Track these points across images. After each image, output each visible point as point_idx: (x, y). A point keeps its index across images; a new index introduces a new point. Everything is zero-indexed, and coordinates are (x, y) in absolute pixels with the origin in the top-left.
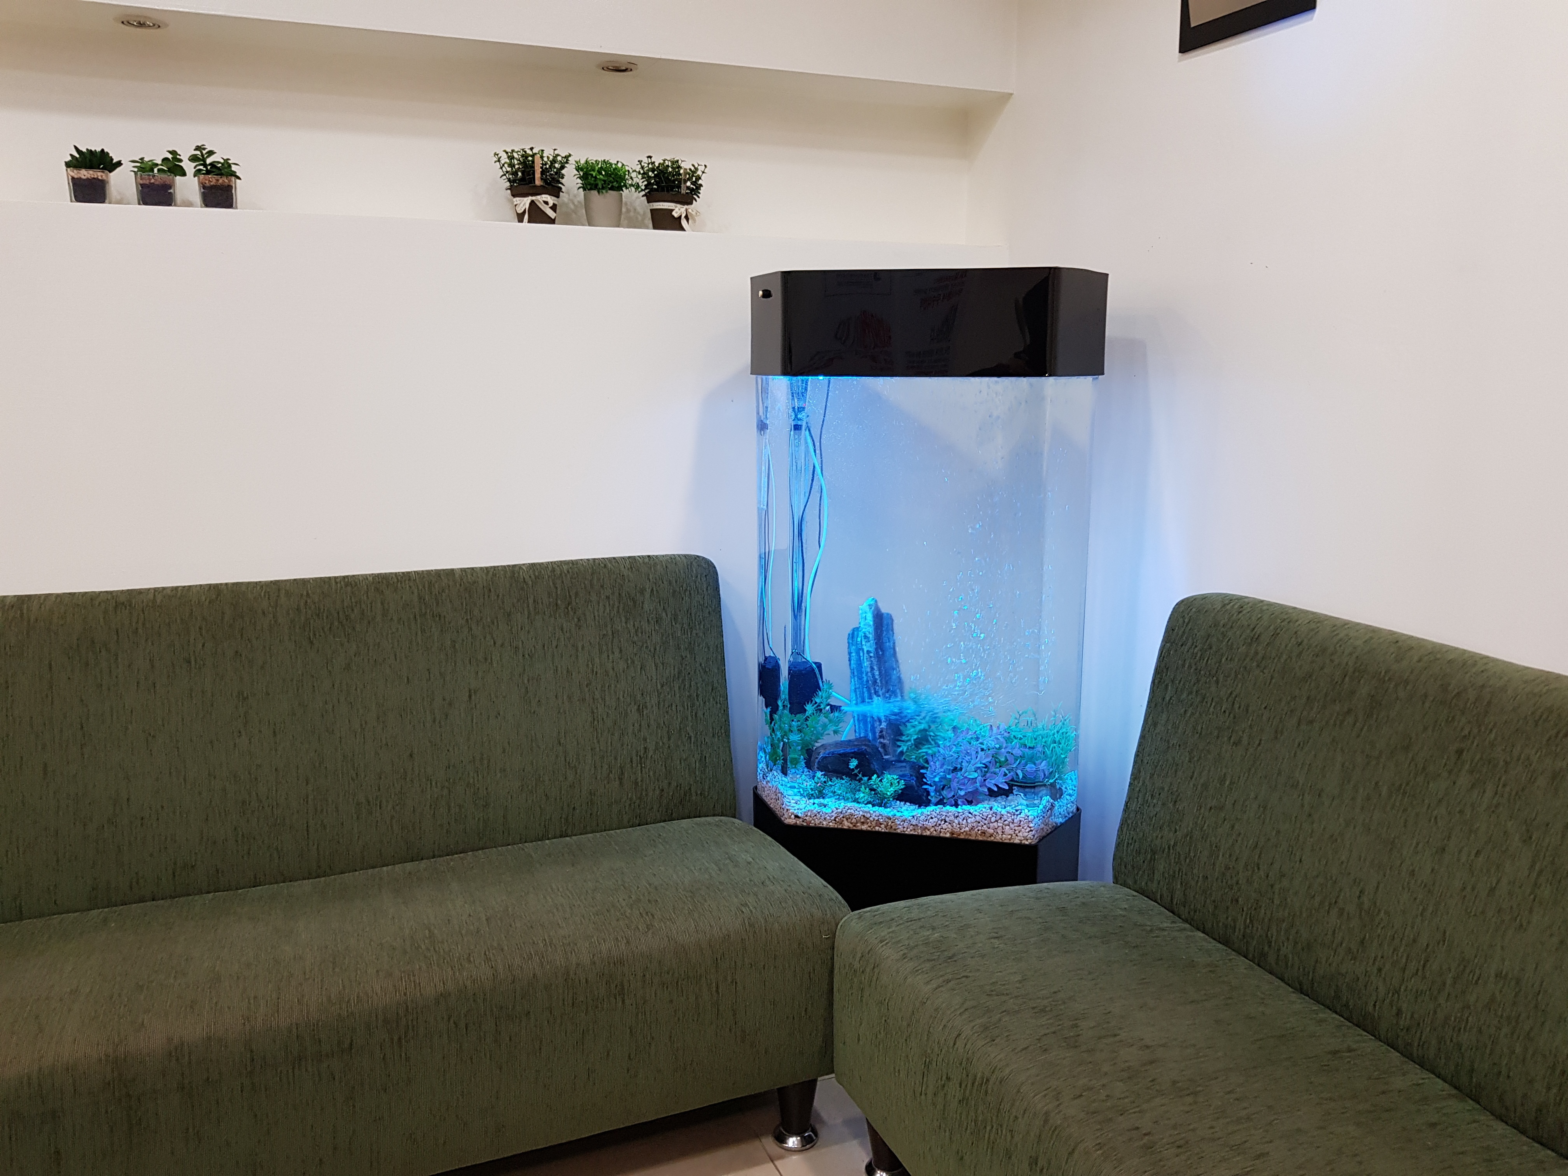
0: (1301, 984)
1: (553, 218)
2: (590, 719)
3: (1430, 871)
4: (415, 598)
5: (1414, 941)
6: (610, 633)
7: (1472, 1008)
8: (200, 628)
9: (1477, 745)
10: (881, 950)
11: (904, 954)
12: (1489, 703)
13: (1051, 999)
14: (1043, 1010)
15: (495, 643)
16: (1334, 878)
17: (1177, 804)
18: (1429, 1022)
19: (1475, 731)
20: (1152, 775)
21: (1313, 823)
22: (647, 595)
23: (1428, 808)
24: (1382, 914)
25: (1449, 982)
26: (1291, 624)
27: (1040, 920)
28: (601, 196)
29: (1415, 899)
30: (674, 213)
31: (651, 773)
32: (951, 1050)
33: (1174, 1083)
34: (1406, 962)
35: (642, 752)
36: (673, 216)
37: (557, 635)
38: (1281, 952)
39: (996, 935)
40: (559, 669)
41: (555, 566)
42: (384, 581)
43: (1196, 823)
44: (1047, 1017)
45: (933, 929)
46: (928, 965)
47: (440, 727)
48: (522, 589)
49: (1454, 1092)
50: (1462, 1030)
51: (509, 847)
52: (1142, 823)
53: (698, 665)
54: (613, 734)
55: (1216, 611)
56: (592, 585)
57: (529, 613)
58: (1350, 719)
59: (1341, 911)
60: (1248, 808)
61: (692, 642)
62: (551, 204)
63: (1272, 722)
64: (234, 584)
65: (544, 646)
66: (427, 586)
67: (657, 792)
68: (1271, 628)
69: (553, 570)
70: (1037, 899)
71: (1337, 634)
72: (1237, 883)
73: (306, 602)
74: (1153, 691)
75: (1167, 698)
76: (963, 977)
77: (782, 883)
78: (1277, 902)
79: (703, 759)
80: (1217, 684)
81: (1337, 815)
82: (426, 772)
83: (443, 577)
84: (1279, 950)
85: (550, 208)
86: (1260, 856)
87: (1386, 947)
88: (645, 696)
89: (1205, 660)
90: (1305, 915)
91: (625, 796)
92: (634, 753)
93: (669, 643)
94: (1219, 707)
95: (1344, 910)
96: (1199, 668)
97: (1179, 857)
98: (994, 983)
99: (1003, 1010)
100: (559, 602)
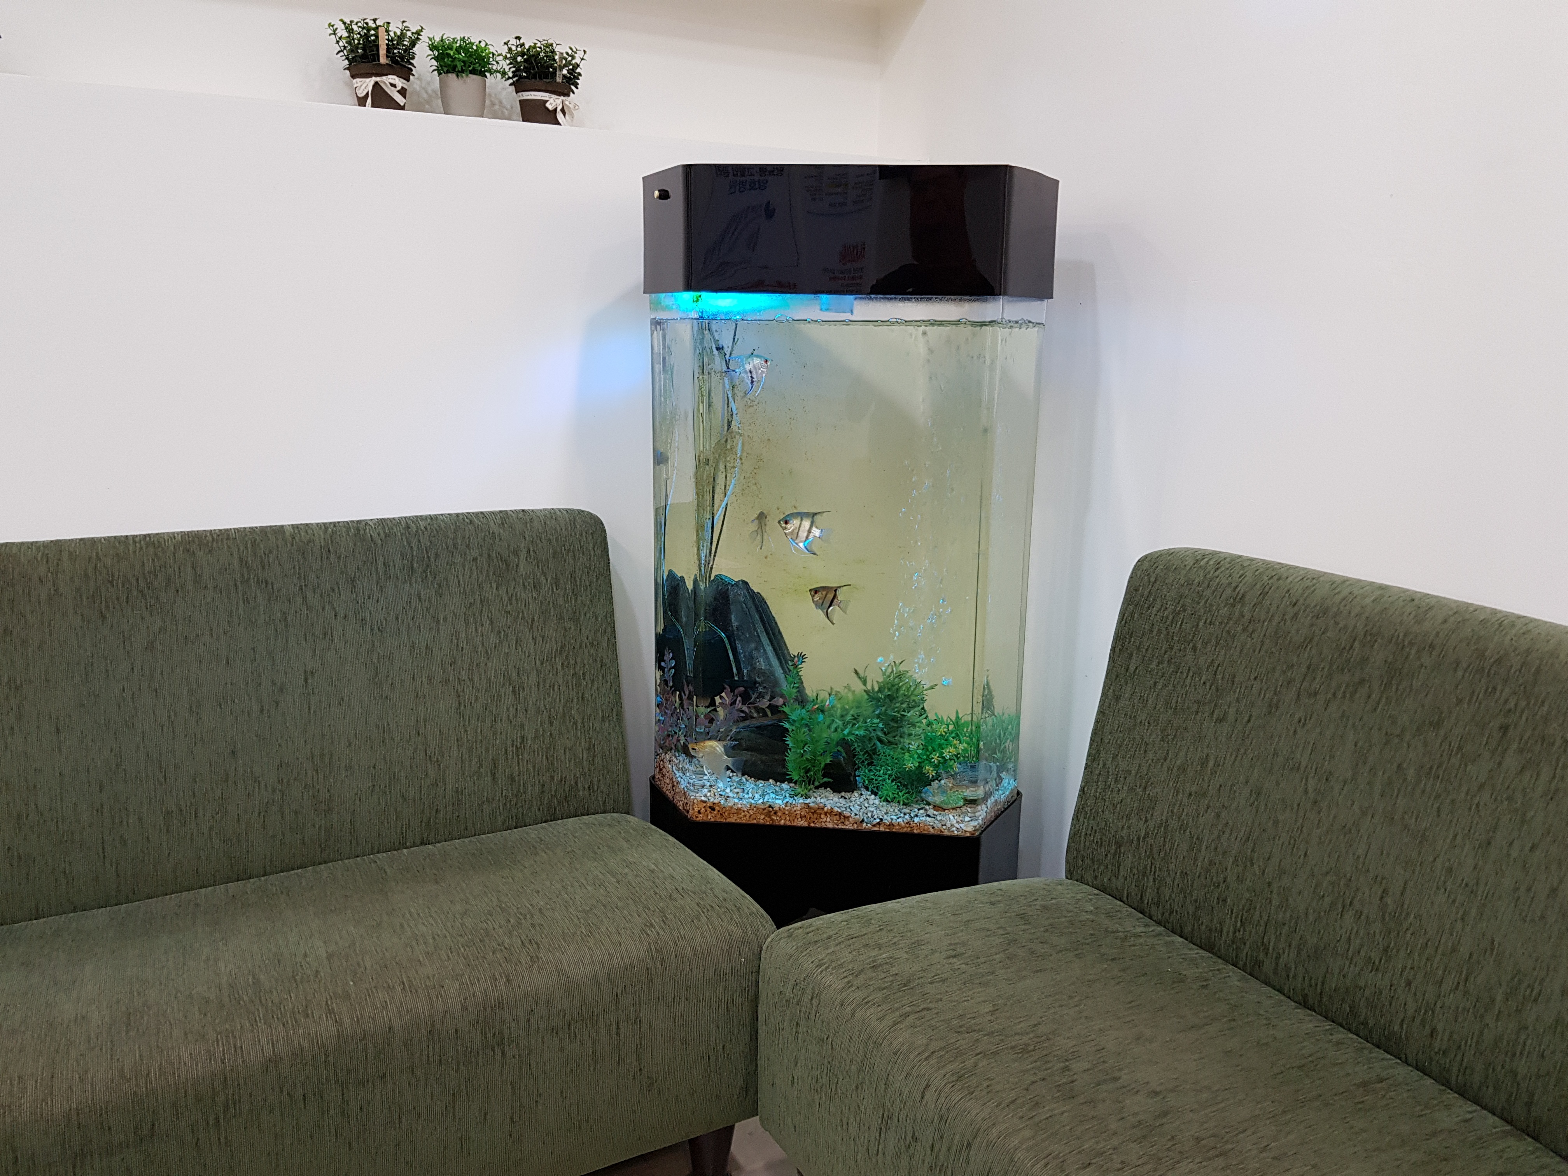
0: (1305, 996)
1: (402, 104)
2: (456, 704)
3: (1471, 868)
4: (236, 562)
5: (1454, 950)
6: (478, 601)
7: (1531, 1028)
9: (1527, 720)
10: (820, 977)
11: (848, 982)
12: (1538, 671)
13: (1031, 1035)
14: (1025, 1050)
15: (336, 615)
16: (1348, 876)
17: (1148, 789)
18: (1474, 1045)
19: (1523, 704)
20: (1115, 757)
21: (1319, 813)
22: (523, 554)
23: (1467, 793)
24: (1411, 919)
25: (1499, 998)
26: (1281, 581)
27: (1001, 932)
28: (460, 81)
29: (1454, 901)
30: (548, 105)
31: (530, 766)
32: (918, 1105)
33: (1198, 1140)
34: (1443, 974)
35: (519, 741)
36: (547, 109)
37: (413, 605)
38: (1281, 960)
39: (954, 953)
40: (417, 645)
42: (196, 541)
43: (1172, 812)
44: (1032, 1059)
45: (880, 947)
46: (880, 995)
47: (269, 717)
48: (369, 549)
49: (1509, 1128)
50: (1517, 1055)
51: (358, 859)
52: (1103, 811)
53: (584, 638)
54: (483, 722)
55: (1188, 568)
56: (455, 545)
57: (379, 578)
58: (1363, 691)
59: (1359, 915)
60: (1237, 794)
61: (578, 611)
62: (399, 88)
63: (1265, 694)
65: (397, 618)
66: (249, 546)
67: (537, 788)
68: (1258, 586)
69: (408, 527)
70: (992, 903)
72: (1225, 881)
73: (96, 566)
74: (1113, 660)
75: (1132, 668)
76: (923, 1009)
77: (692, 895)
78: (1276, 902)
79: (591, 748)
80: (1195, 652)
81: (1350, 802)
82: (252, 772)
83: (269, 536)
84: (1278, 958)
85: (398, 91)
86: (1253, 851)
87: (1416, 958)
88: (521, 675)
89: (1179, 624)
90: (1311, 918)
91: (499, 794)
92: (509, 743)
93: (549, 613)
94: (1197, 679)
95: (1361, 913)
96: (1171, 633)
97: (1151, 850)
98: (961, 1017)
99: (978, 1051)
100: (415, 565)
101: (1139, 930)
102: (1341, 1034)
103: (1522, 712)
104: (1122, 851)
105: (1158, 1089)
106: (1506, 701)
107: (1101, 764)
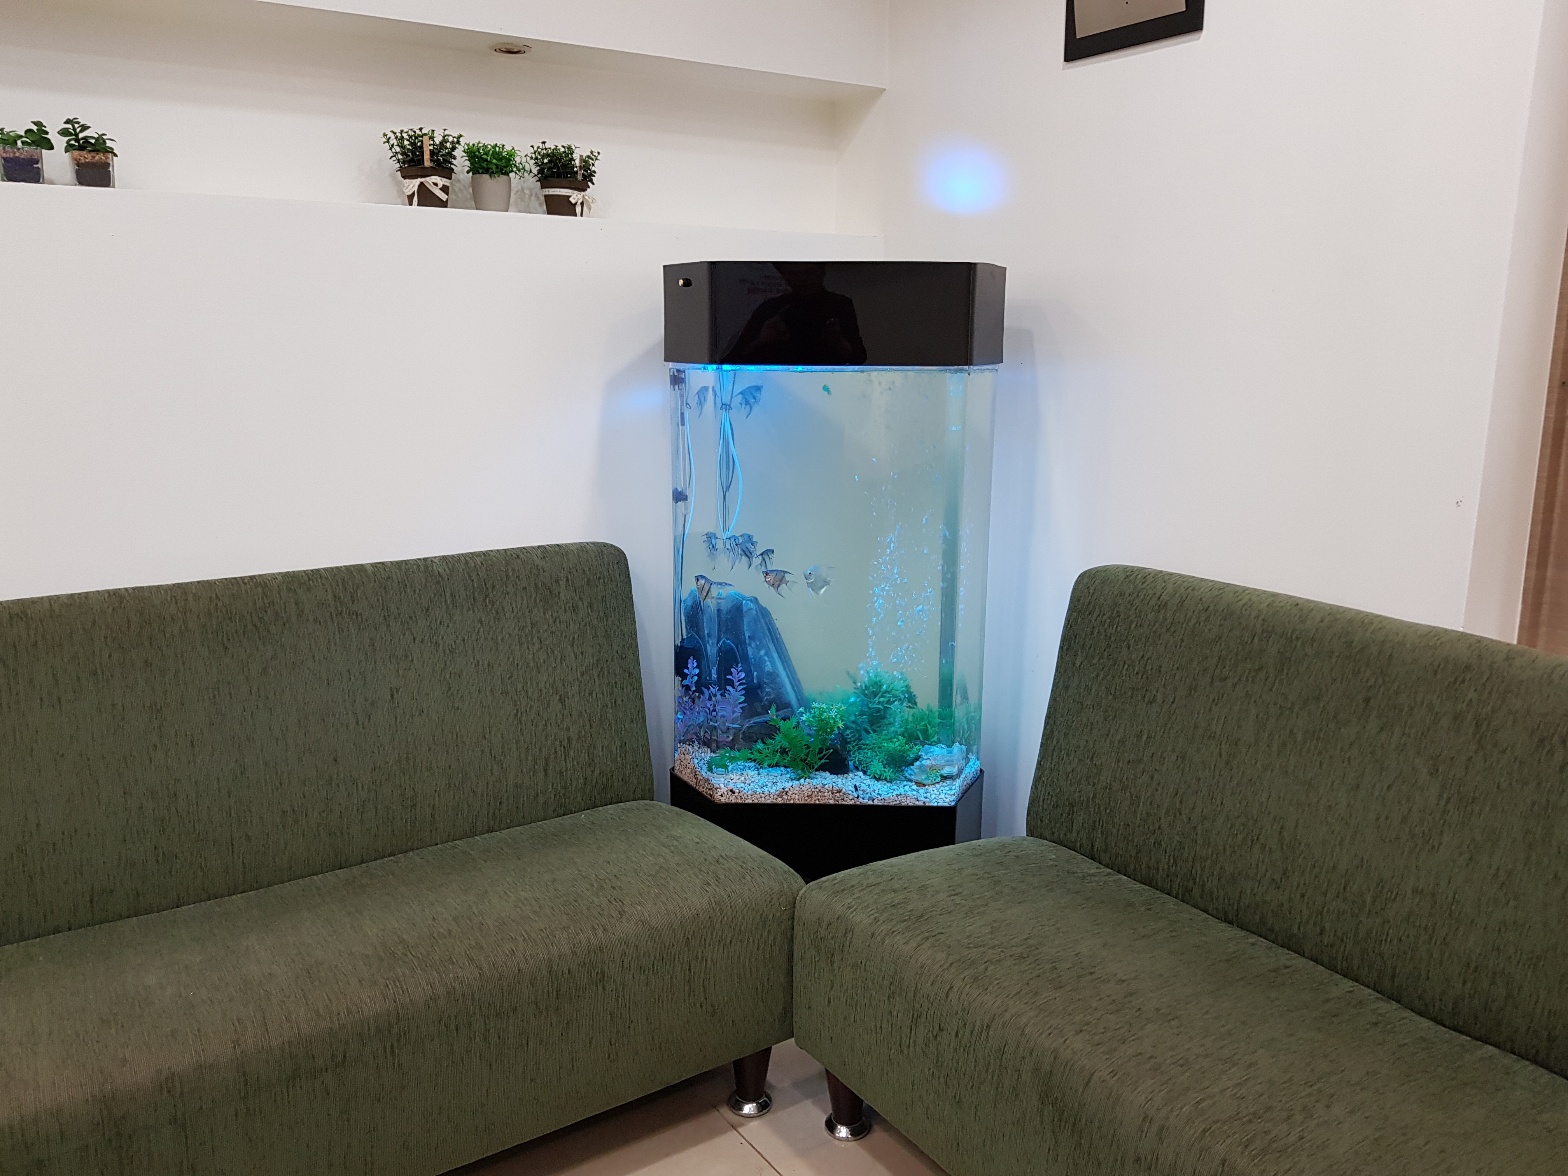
0: (1226, 913)
1: (445, 200)
2: (514, 712)
3: (1346, 805)
4: (330, 597)
5: (1334, 868)
6: (529, 624)
7: (1392, 921)
8: (106, 638)
9: (1383, 694)
10: (851, 917)
11: (876, 918)
12: (1391, 655)
13: (1025, 946)
14: (1022, 957)
15: (414, 639)
16: (1255, 817)
17: (1095, 759)
18: (1352, 938)
19: (1380, 681)
20: (1066, 735)
21: (1231, 769)
22: (562, 583)
23: (1341, 750)
24: (1302, 846)
25: (1369, 900)
26: (1195, 591)
27: (986, 875)
28: (495, 180)
29: (1333, 831)
30: (571, 199)
31: (575, 762)
32: (943, 1002)
33: (1158, 1010)
34: (1327, 886)
35: (566, 741)
36: (570, 202)
37: (476, 629)
38: (1206, 887)
39: (954, 893)
40: (481, 663)
41: (468, 558)
42: (295, 579)
43: (1115, 776)
44: (1027, 963)
45: (895, 891)
46: (903, 926)
47: (363, 728)
48: (438, 582)
49: (1379, 995)
50: (1383, 942)
51: (439, 846)
52: (1058, 780)
53: (615, 653)
54: (537, 726)
55: (1120, 582)
56: (507, 576)
57: (447, 608)
58: (1262, 675)
59: (1264, 846)
60: (1166, 760)
61: (609, 630)
62: (440, 186)
63: (1185, 681)
64: (134, 589)
65: (464, 641)
67: (581, 781)
68: (1177, 595)
69: (467, 563)
70: (976, 855)
71: (1241, 600)
72: (1159, 828)
73: (217, 605)
74: (1062, 658)
75: (1078, 663)
76: (938, 933)
77: (735, 860)
78: (1200, 842)
79: (623, 746)
80: (1129, 649)
81: (1254, 761)
82: (351, 776)
83: (355, 574)
84: (1203, 885)
85: (440, 189)
86: (1181, 802)
87: (1307, 875)
88: (566, 685)
89: (1115, 627)
90: (1228, 852)
91: (550, 787)
92: (558, 743)
93: (586, 632)
94: (1131, 670)
95: (1265, 845)
96: (1108, 634)
97: (1099, 808)
98: (968, 937)
99: (985, 960)
100: (476, 595)
101: (1092, 871)
102: (1254, 939)
103: (1380, 687)
104: (1075, 810)
105: (1124, 978)
106: (1368, 680)
107: (1055, 742)
